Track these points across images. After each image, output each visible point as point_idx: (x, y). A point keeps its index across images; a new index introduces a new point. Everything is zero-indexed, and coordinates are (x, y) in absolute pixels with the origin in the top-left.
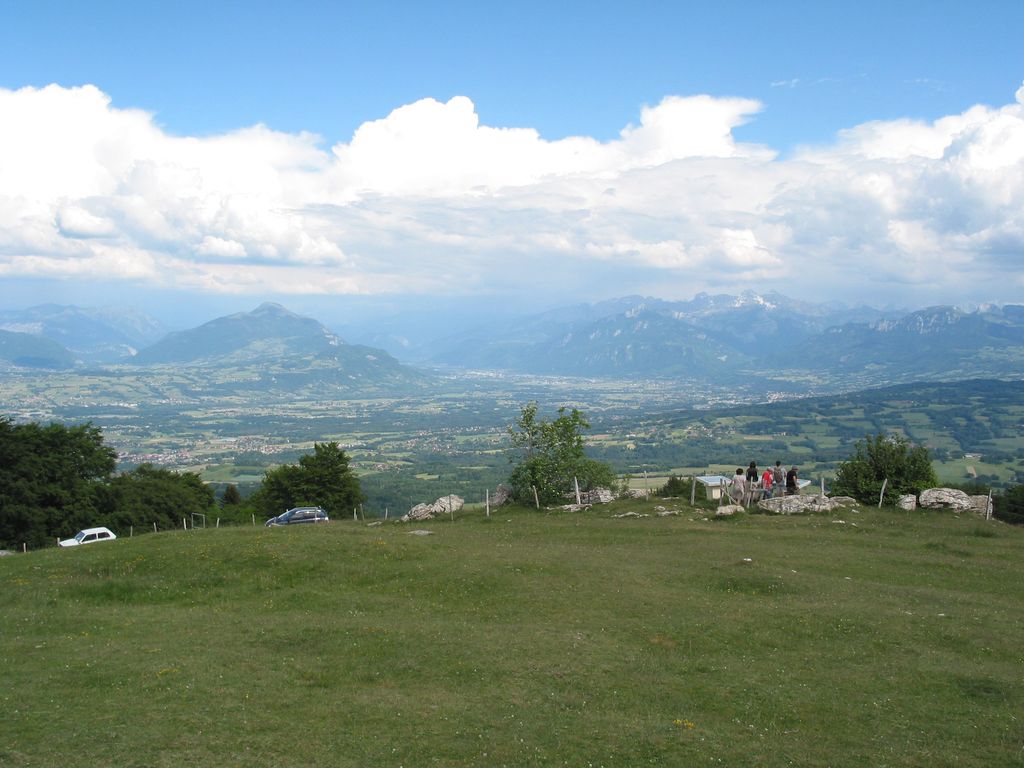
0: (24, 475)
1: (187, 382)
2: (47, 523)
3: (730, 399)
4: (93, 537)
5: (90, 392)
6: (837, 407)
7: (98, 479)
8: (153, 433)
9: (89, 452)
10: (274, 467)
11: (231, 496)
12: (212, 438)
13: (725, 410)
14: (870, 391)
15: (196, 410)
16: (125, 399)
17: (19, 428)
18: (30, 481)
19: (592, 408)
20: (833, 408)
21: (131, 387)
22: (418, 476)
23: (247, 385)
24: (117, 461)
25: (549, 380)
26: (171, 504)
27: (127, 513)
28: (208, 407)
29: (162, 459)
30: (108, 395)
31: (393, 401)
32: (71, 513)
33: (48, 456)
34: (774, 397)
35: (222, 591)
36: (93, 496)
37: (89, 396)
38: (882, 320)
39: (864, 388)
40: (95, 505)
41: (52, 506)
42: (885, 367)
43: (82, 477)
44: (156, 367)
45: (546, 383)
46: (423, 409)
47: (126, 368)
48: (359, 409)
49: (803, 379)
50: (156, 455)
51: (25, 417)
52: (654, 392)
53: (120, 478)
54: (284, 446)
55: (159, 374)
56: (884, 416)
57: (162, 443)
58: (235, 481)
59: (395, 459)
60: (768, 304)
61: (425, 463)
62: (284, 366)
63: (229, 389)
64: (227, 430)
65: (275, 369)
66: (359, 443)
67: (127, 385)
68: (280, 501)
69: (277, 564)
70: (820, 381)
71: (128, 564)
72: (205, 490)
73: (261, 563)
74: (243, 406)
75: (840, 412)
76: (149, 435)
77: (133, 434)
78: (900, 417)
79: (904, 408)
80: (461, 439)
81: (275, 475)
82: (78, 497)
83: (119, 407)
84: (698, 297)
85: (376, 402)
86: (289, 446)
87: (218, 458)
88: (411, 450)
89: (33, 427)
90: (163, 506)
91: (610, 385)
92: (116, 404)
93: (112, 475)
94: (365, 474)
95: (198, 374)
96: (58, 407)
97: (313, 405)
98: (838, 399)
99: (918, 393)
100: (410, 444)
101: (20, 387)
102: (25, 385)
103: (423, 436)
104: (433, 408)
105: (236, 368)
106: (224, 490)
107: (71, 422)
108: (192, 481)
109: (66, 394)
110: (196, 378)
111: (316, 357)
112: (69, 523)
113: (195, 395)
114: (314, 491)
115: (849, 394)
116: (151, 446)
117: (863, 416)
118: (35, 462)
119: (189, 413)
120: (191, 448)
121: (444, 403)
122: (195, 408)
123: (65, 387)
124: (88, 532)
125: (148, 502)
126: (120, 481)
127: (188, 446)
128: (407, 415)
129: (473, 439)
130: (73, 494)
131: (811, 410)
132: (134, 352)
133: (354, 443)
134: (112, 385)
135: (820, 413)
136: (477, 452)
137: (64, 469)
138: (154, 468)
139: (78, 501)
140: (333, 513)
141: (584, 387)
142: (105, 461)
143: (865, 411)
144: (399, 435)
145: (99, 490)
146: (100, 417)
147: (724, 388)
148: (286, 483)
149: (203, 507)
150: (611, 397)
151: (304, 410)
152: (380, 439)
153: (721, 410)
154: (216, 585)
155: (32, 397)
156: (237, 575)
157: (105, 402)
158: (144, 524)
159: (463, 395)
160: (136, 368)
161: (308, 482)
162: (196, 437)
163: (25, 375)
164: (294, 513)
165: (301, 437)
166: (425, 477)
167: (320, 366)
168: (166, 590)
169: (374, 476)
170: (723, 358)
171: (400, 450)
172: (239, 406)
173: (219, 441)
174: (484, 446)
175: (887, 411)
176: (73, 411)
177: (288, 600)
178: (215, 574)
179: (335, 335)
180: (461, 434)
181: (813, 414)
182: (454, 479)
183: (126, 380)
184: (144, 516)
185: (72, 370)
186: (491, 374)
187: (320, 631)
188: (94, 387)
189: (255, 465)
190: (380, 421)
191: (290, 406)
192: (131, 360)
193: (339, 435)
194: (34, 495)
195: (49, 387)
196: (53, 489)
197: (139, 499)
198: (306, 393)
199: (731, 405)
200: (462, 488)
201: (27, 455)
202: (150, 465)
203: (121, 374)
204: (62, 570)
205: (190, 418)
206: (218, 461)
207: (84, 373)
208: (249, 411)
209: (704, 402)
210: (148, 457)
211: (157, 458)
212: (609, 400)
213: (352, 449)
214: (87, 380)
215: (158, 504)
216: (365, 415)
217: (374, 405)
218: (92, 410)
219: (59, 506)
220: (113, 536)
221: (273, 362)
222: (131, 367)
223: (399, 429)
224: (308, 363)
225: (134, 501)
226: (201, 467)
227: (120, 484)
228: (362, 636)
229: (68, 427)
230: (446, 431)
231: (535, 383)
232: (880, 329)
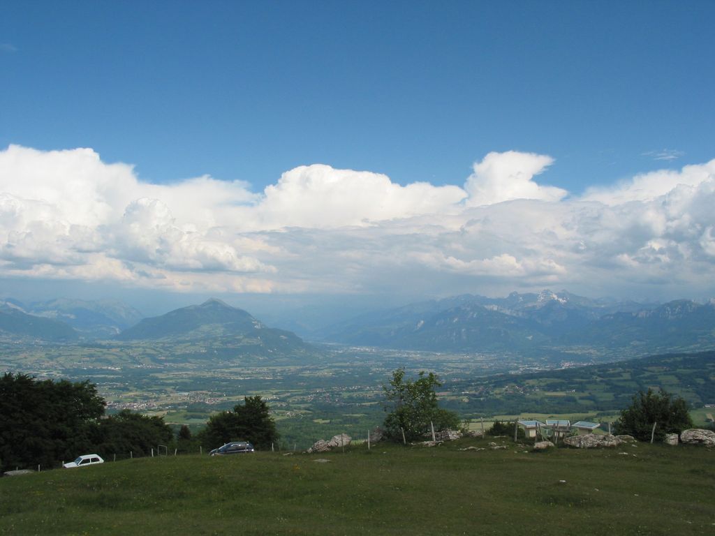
0: (41, 416)
1: (156, 353)
2: (55, 450)
3: (535, 367)
4: (87, 461)
5: (88, 359)
6: (611, 371)
7: (92, 420)
8: (131, 388)
9: (87, 400)
10: (215, 413)
11: (184, 433)
12: (171, 392)
13: (531, 374)
15: (161, 372)
16: (112, 365)
17: (39, 383)
18: (45, 420)
19: (440, 373)
20: (608, 372)
21: (117, 355)
22: (316, 421)
23: (196, 356)
24: (106, 407)
25: (408, 354)
26: (143, 438)
27: (112, 444)
28: (169, 371)
29: (136, 407)
30: (101, 361)
31: (298, 368)
32: (73, 443)
33: (58, 403)
34: (566, 365)
36: (88, 432)
37: (88, 362)
39: (629, 358)
40: (89, 438)
41: (60, 438)
43: (81, 418)
44: (135, 342)
45: (405, 355)
47: (114, 342)
48: (274, 373)
49: (586, 352)
50: (132, 404)
51: (43, 376)
52: (481, 362)
53: (107, 419)
54: (222, 399)
55: (136, 347)
57: (136, 396)
58: (187, 423)
59: (300, 409)
60: (560, 300)
61: (320, 412)
62: (223, 342)
63: (184, 358)
64: (183, 387)
65: (217, 345)
66: (275, 397)
67: (114, 355)
68: (220, 437)
70: (599, 353)
71: (116, 481)
72: (166, 429)
74: (194, 370)
75: (614, 375)
76: (128, 390)
77: (117, 388)
79: (659, 372)
80: (346, 395)
81: (216, 419)
82: (78, 432)
83: (108, 369)
84: (511, 295)
85: (287, 368)
86: (225, 399)
87: (175, 406)
88: (310, 403)
89: (49, 383)
90: (137, 439)
91: (450, 357)
92: (106, 367)
93: (102, 417)
94: (279, 419)
95: (163, 347)
96: (66, 369)
97: (243, 370)
98: (611, 365)
100: (310, 398)
101: (41, 355)
102: (44, 354)
103: (319, 393)
104: (326, 373)
105: (190, 344)
106: (180, 430)
107: (75, 379)
108: (158, 422)
109: (72, 360)
110: (162, 350)
111: (246, 337)
112: (71, 451)
113: (161, 362)
114: (244, 430)
115: (619, 362)
116: (129, 397)
117: (630, 378)
118: (49, 407)
119: (156, 375)
120: (157, 399)
121: (334, 369)
123: (71, 355)
124: (84, 457)
125: (127, 436)
126: (107, 421)
127: (155, 398)
128: (307, 378)
129: (354, 395)
130: (75, 430)
131: (593, 374)
132: (118, 331)
133: (271, 397)
134: (104, 354)
135: (600, 376)
136: (357, 404)
137: (69, 413)
138: (131, 413)
139: (78, 435)
140: (257, 446)
141: (432, 358)
142: (97, 407)
143: (631, 374)
144: (302, 391)
145: (92, 427)
146: (95, 376)
147: (531, 359)
148: (225, 424)
149: (166, 441)
150: (451, 365)
151: (236, 374)
152: (289, 394)
153: (529, 374)
154: (179, 497)
155: (48, 362)
156: (194, 490)
157: (99, 366)
158: (124, 453)
159: (348, 363)
160: (121, 343)
161: (240, 424)
162: (160, 392)
163: (44, 346)
164: (229, 446)
165: (234, 393)
166: (321, 421)
167: (247, 342)
169: (284, 421)
170: (530, 338)
171: (303, 402)
172: (191, 370)
173: (176, 395)
174: (362, 400)
175: (648, 374)
176: (77, 371)
177: (232, 509)
178: (178, 489)
179: (259, 321)
180: (346, 391)
181: (594, 377)
182: (341, 423)
183: (113, 351)
184: (124, 446)
185: (76, 344)
186: (367, 349)
187: (257, 533)
188: (91, 356)
189: (202, 411)
190: (289, 382)
191: (226, 371)
192: (117, 337)
193: (261, 391)
194: (47, 431)
195: (60, 355)
196: (61, 426)
197: (120, 434)
198: (238, 362)
199: (536, 371)
200: (349, 430)
201: (44, 402)
202: (129, 411)
203: (110, 347)
204: (67, 484)
205: (157, 378)
206: (175, 408)
207: (84, 346)
208: (198, 374)
209: (517, 369)
210: (126, 405)
211: (133, 406)
212: (450, 367)
213: (270, 401)
214: (86, 351)
215: (134, 438)
216: (278, 378)
217: (285, 371)
218: (90, 371)
219: (64, 439)
220: (101, 461)
221: (215, 340)
222: (117, 342)
223: (302, 387)
224: (240, 341)
225: (117, 436)
226: (163, 413)
227: (107, 423)
229: (73, 383)
230: (335, 389)
232: (640, 316)
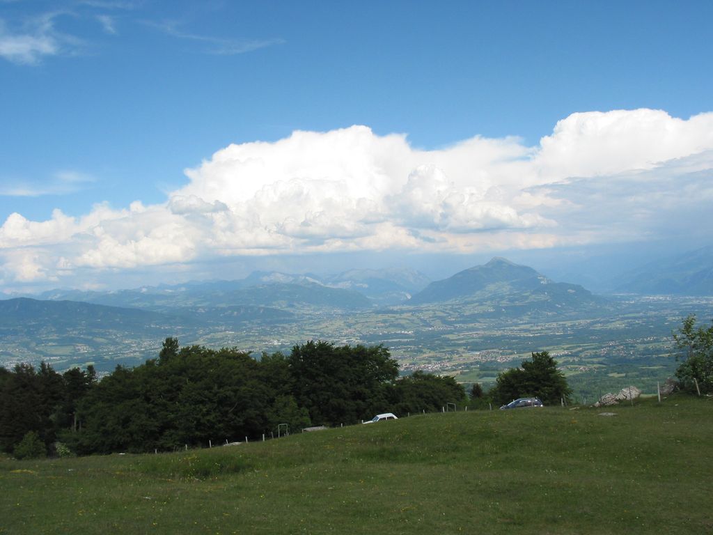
0: (342, 380)
1: (445, 315)
2: (357, 411)
5: (383, 325)
7: (387, 382)
8: (424, 350)
9: (381, 363)
10: (506, 371)
11: (477, 391)
12: (463, 352)
15: (452, 333)
16: (405, 329)
17: (338, 349)
18: (345, 383)
21: (408, 320)
22: (611, 375)
23: (485, 315)
24: (399, 369)
25: (707, 300)
26: (436, 397)
27: (408, 404)
28: (460, 331)
29: (431, 368)
30: (394, 326)
31: (588, 321)
32: (371, 404)
33: (356, 367)
35: (458, 455)
36: (385, 393)
37: (382, 327)
40: (386, 399)
41: (360, 399)
43: (378, 380)
44: (424, 306)
45: (704, 302)
46: (610, 326)
47: (405, 307)
48: (564, 328)
50: (427, 365)
53: (401, 381)
54: (513, 356)
55: (426, 310)
57: (430, 357)
58: (480, 382)
59: (593, 363)
61: (615, 365)
62: (510, 300)
63: (474, 318)
64: (474, 347)
65: (504, 303)
66: (566, 352)
67: (405, 319)
68: (509, 394)
69: (497, 436)
72: (459, 388)
73: (486, 435)
74: (484, 329)
76: (421, 352)
77: (411, 351)
80: (641, 347)
81: (505, 376)
82: (376, 393)
83: (401, 333)
85: (577, 322)
86: (516, 356)
87: (467, 366)
88: (603, 356)
89: (346, 348)
90: (431, 399)
92: (399, 332)
93: (396, 380)
94: (572, 374)
95: (452, 309)
96: (363, 335)
97: (532, 327)
100: (603, 351)
101: (340, 323)
102: (343, 322)
103: (612, 345)
104: (619, 325)
105: (477, 304)
106: (472, 388)
107: (368, 344)
108: (449, 382)
109: (368, 326)
110: (451, 312)
111: (533, 293)
112: (370, 410)
113: (451, 323)
114: (532, 386)
116: (423, 359)
118: (348, 371)
119: (447, 336)
120: (450, 360)
121: (626, 321)
122: (451, 332)
123: (367, 322)
124: (381, 416)
125: (421, 396)
126: (403, 382)
127: (448, 358)
128: (599, 331)
129: (650, 346)
130: (372, 392)
132: (409, 297)
133: (562, 353)
134: (397, 319)
136: (654, 356)
137: (366, 375)
138: (424, 374)
139: (376, 396)
140: (547, 402)
142: (392, 370)
144: (596, 345)
145: (388, 388)
146: (389, 341)
148: (513, 381)
149: (458, 399)
151: (526, 331)
152: (581, 349)
154: (454, 451)
155: (347, 329)
156: (469, 444)
157: (393, 331)
159: (641, 314)
160: (412, 307)
161: (528, 380)
162: (453, 352)
163: (342, 315)
164: (518, 402)
165: (524, 350)
166: (615, 375)
167: (535, 299)
168: (419, 454)
169: (577, 376)
171: (596, 356)
172: (480, 330)
173: (468, 355)
174: (659, 351)
176: (372, 338)
177: (504, 462)
178: (455, 443)
179: (544, 277)
180: (641, 343)
182: (637, 376)
183: (405, 315)
184: (418, 406)
185: (371, 311)
186: (661, 298)
187: (522, 484)
188: (385, 321)
189: (494, 370)
190: (580, 336)
191: (516, 328)
192: (407, 302)
193: (552, 347)
194: (348, 393)
195: (357, 323)
196: (360, 388)
197: (415, 394)
198: (526, 319)
200: (643, 383)
201: (343, 367)
202: (421, 371)
203: (402, 312)
205: (448, 340)
206: (468, 368)
207: (378, 312)
208: (488, 333)
210: (421, 366)
211: (428, 367)
213: (561, 356)
214: (380, 317)
215: (427, 398)
216: (569, 332)
217: (575, 325)
218: (385, 336)
219: (364, 400)
220: (395, 417)
221: (502, 298)
222: (408, 307)
223: (594, 341)
224: (527, 297)
225: (411, 396)
226: (457, 372)
227: (402, 384)
228: (552, 488)
229: (368, 347)
230: (629, 340)
231: (696, 302)
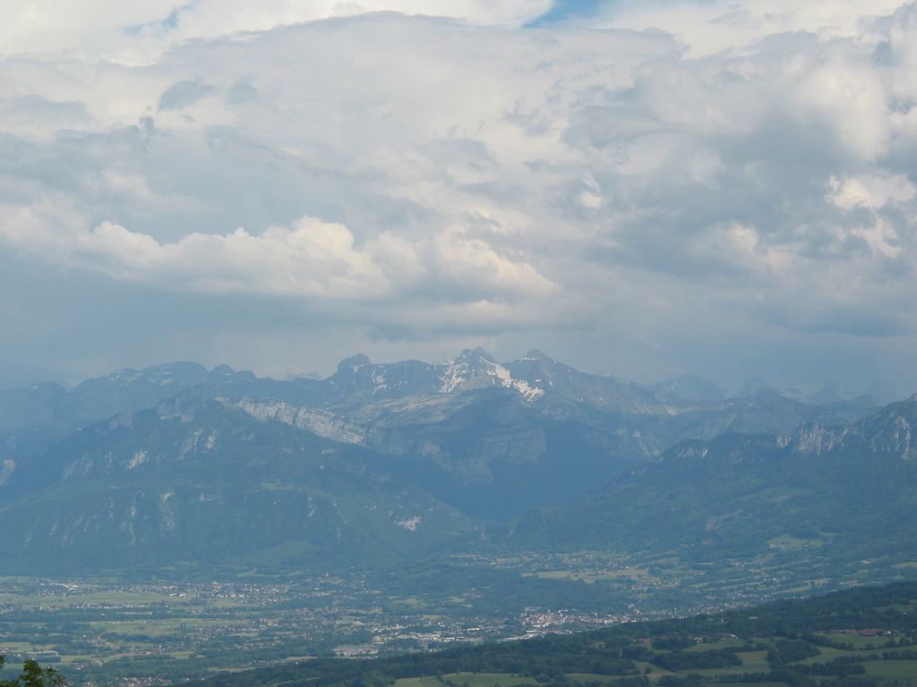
3: (430, 630)
6: (700, 646)
13: (416, 658)
14: (784, 606)
19: (67, 660)
20: (690, 650)
34: (540, 624)
38: (809, 426)
39: (765, 599)
42: (817, 543)
49: (612, 575)
52: (231, 613)
56: (818, 669)
60: (523, 387)
70: (656, 581)
75: (711, 660)
78: (861, 671)
79: (869, 648)
84: (345, 367)
91: (117, 598)
98: (700, 624)
99: (900, 608)
115: (729, 613)
117: (767, 671)
131: (637, 654)
135: (659, 662)
141: (46, 602)
143: (770, 658)
147: (412, 601)
150: (118, 627)
153: (407, 657)
170: (411, 524)
175: (827, 655)
181: (641, 666)
199: (432, 645)
209: (363, 637)
212: (113, 637)
232: (802, 448)
